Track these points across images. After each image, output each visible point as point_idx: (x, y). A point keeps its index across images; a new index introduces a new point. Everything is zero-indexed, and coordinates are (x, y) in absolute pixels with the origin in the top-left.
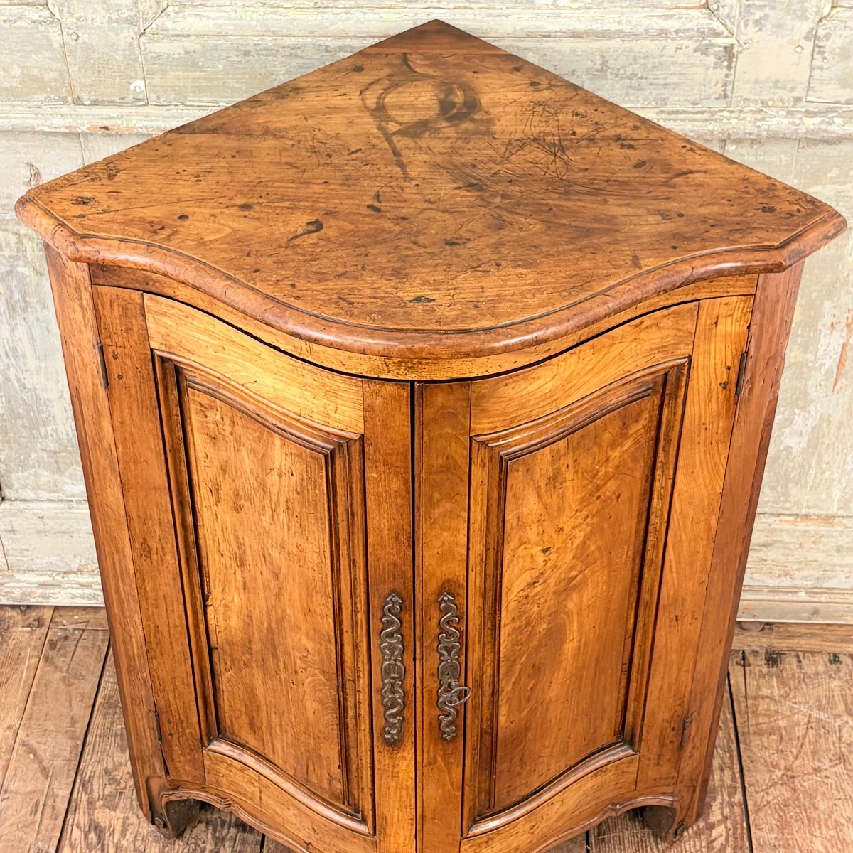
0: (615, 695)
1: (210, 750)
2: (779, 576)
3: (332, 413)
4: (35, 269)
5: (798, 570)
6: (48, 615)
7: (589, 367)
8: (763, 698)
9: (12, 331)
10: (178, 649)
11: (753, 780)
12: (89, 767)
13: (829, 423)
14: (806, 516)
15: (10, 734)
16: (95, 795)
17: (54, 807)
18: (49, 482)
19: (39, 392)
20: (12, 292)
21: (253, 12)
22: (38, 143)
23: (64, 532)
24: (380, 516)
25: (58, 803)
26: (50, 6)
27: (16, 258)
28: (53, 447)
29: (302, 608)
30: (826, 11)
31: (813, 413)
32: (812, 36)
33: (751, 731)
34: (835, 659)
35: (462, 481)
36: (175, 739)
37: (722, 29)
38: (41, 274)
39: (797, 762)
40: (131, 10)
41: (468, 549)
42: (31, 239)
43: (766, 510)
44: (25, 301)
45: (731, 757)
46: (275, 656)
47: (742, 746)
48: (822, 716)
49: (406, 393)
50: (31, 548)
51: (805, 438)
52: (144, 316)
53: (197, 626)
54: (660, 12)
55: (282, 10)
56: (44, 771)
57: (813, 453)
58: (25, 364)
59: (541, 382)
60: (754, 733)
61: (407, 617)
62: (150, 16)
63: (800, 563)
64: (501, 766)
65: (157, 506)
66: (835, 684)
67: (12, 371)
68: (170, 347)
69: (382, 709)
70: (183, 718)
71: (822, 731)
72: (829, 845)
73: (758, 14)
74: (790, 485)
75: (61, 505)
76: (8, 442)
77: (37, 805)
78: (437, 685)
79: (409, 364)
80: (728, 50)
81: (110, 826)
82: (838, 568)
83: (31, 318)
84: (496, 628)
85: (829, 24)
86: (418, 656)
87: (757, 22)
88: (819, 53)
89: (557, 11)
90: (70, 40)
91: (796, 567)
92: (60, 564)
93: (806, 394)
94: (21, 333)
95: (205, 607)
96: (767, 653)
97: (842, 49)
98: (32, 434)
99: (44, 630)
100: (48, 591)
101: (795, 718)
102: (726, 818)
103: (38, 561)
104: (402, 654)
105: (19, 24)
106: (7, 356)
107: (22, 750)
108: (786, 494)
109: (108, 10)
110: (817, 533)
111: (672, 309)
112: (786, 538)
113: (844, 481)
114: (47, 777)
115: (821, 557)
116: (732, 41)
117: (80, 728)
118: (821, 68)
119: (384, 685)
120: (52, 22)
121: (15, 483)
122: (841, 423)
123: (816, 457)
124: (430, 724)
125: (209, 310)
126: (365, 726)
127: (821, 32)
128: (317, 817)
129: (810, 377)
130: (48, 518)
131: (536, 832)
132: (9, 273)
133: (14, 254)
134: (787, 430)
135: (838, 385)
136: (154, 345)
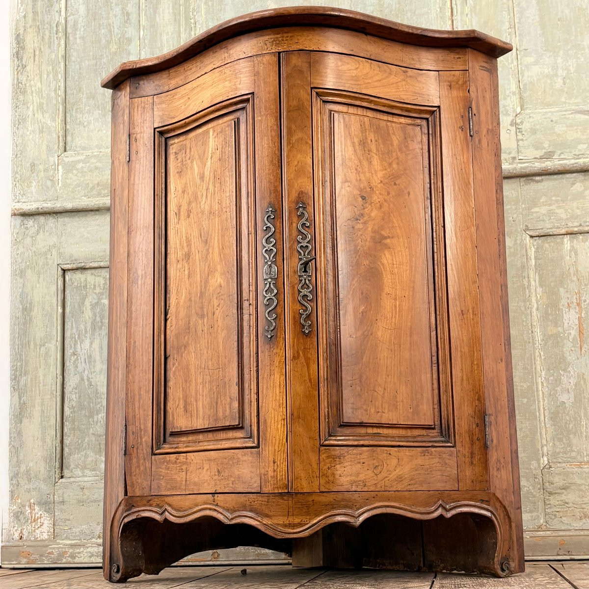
1: (157, 454)
2: (581, 519)
3: (238, 86)
7: (378, 78)
9: (91, 343)
10: (145, 359)
13: (584, 380)
18: (92, 461)
19: (99, 388)
20: (96, 316)
23: (94, 502)
24: (263, 146)
28: (99, 430)
30: (519, 110)
31: (572, 373)
32: (514, 124)
35: (307, 117)
36: (135, 450)
41: (313, 170)
43: (560, 460)
46: (202, 316)
49: (276, 59)
50: (71, 518)
51: (572, 395)
52: (153, 109)
53: (159, 336)
57: (580, 407)
58: (94, 367)
59: (349, 66)
61: (278, 223)
67: (86, 372)
68: (164, 121)
69: (264, 308)
70: (142, 428)
74: (572, 436)
75: (97, 478)
76: (73, 429)
78: (297, 281)
79: (278, 42)
85: (521, 117)
86: (286, 257)
88: (519, 132)
92: (88, 532)
93: (564, 358)
94: (96, 344)
95: (166, 322)
97: (531, 129)
98: (89, 421)
100: (76, 551)
103: (74, 530)
104: (275, 256)
106: (85, 362)
108: (570, 445)
111: (424, 72)
112: (579, 481)
118: (522, 140)
123: (583, 411)
124: (294, 318)
127: (518, 121)
128: (222, 453)
129: (564, 345)
130: (87, 488)
131: (380, 477)
132: (97, 304)
133: (101, 291)
134: (559, 389)
135: (583, 349)
136: (156, 125)
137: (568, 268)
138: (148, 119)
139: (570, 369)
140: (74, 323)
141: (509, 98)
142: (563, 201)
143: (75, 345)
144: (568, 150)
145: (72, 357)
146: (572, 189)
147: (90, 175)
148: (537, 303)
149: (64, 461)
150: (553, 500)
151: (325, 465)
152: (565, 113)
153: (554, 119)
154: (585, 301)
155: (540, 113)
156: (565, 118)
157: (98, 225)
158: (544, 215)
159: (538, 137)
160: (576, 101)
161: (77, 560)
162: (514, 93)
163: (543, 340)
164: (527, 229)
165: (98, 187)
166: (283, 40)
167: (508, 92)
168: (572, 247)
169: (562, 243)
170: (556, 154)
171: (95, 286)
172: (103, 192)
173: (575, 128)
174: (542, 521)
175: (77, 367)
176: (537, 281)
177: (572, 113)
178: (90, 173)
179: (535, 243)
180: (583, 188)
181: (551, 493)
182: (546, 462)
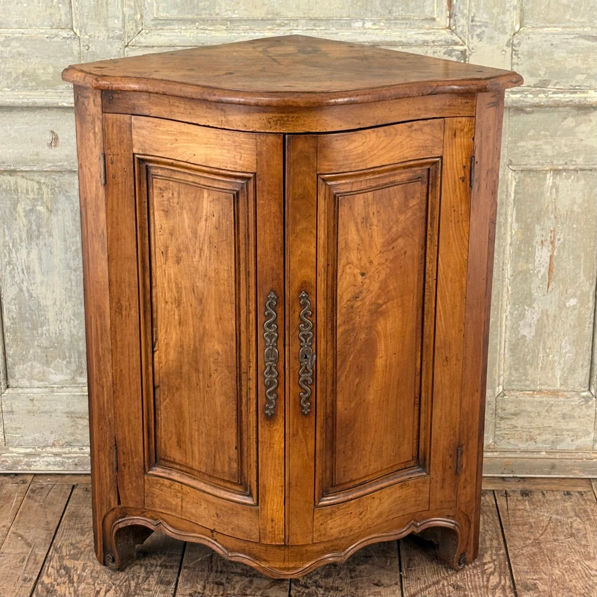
0: (411, 418)
1: (150, 474)
2: (527, 441)
3: (238, 161)
4: (47, 208)
5: (539, 434)
6: (29, 478)
7: (383, 145)
8: (519, 510)
9: (28, 253)
10: (133, 388)
11: (512, 544)
12: (58, 542)
13: (548, 316)
14: (540, 391)
15: (5, 529)
16: (64, 554)
17: (35, 560)
18: (40, 372)
19: (40, 300)
20: (31, 224)
21: (191, 33)
22: (58, 117)
23: (46, 412)
24: (265, 232)
25: (38, 558)
26: (75, 29)
27: (36, 200)
28: (45, 343)
29: (216, 319)
30: (517, 28)
31: (536, 309)
32: (510, 44)
33: (511, 523)
34: (568, 493)
35: (312, 206)
36: (127, 468)
37: (459, 40)
38: (51, 211)
39: (542, 537)
40: (121, 31)
41: (317, 259)
42: (47, 186)
43: (514, 387)
44: (39, 231)
45: (498, 535)
46: (197, 370)
47: (505, 531)
48: (559, 517)
49: (280, 141)
50: (22, 426)
51: (534, 329)
52: (131, 131)
53: (147, 368)
54: (423, 31)
55: (208, 32)
56: (29, 545)
57: (540, 341)
58: (34, 278)
59: (356, 144)
60: (513, 524)
61: (280, 310)
62: (132, 35)
63: (539, 428)
64: (340, 446)
66: (568, 504)
67: (25, 284)
68: (145, 150)
69: (264, 389)
70: (133, 449)
71: (559, 524)
72: (564, 572)
73: (479, 31)
74: (528, 367)
75: (47, 390)
76: (16, 340)
77: (24, 559)
78: (298, 367)
79: (282, 122)
80: (463, 53)
81: (74, 567)
82: (565, 433)
83: (42, 243)
84: (334, 329)
85: (519, 37)
86: (287, 343)
87: (478, 36)
88: (515, 54)
89: (365, 31)
90: (84, 49)
91: (537, 432)
92: (41, 440)
93: (531, 294)
94: (34, 255)
95: (153, 352)
96: (521, 491)
97: (528, 52)
98: (33, 334)
99: (27, 485)
100: (32, 460)
101: (541, 518)
102: (495, 560)
103: (26, 438)
104: (276, 341)
105: (55, 39)
106: (23, 272)
107: (13, 536)
108: (526, 374)
109: (108, 31)
110: (548, 403)
111: (429, 121)
112: (529, 409)
113: (561, 362)
114: (31, 547)
115: (552, 423)
116: (465, 47)
117: (53, 526)
118: (517, 64)
119: (266, 367)
120: (75, 38)
121: (17, 374)
122: (555, 316)
123: (542, 344)
124: (294, 400)
125: (169, 118)
126: (253, 408)
127: (516, 42)
128: (220, 501)
129: (532, 281)
130: (37, 400)
131: (364, 519)
132: (31, 210)
133: (36, 197)
134: (521, 323)
135: (550, 287)
136: (135, 151)
137: (547, 205)
138: (125, 141)
139: (535, 305)
140: (6, 231)
141: (508, 13)
142: (552, 136)
143: (9, 253)
144: (564, 80)
145: (8, 267)
146: (563, 123)
147: (13, 62)
148: (511, 238)
149: (8, 371)
150: (503, 424)
151: (318, 522)
152: (567, 36)
153: (555, 42)
154: (559, 240)
155: (540, 34)
156: (567, 43)
157: (27, 123)
158: (530, 150)
159: (535, 62)
160: (582, 20)
161: (33, 468)
162: (515, 8)
163: (512, 276)
164: (511, 163)
165: (23, 77)
166: (288, 120)
167: (508, 5)
168: (554, 183)
169: (545, 179)
170: (552, 83)
171: (27, 190)
172: (30, 84)
173: (576, 55)
174: (490, 442)
175: (14, 277)
176: (514, 216)
177: (575, 38)
178: (12, 60)
179: (517, 177)
180: (574, 124)
181: (502, 418)
182: (501, 390)
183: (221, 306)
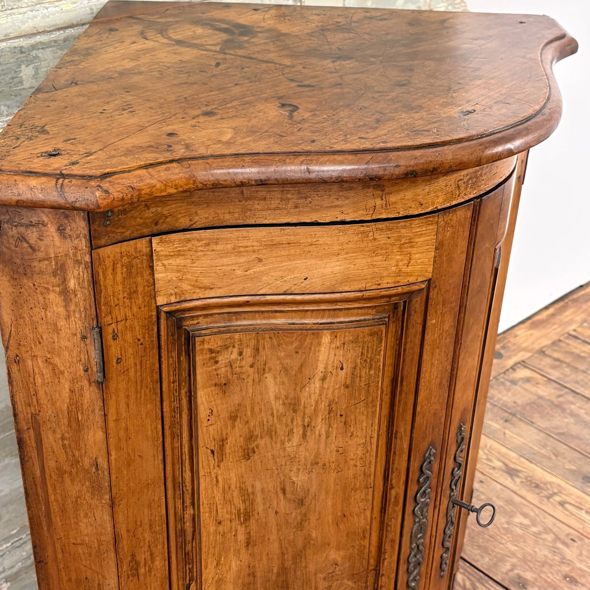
3: (403, 268)
24: (432, 365)
52: (152, 268)
65: (150, 506)
69: (406, 578)
79: (474, 180)
119: (411, 551)
125: (240, 222)
136: (161, 301)
138: (140, 289)
183: (346, 499)
